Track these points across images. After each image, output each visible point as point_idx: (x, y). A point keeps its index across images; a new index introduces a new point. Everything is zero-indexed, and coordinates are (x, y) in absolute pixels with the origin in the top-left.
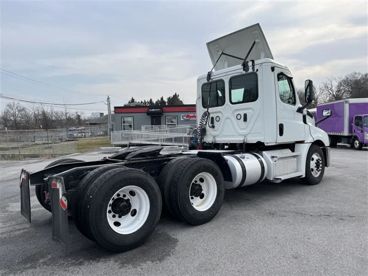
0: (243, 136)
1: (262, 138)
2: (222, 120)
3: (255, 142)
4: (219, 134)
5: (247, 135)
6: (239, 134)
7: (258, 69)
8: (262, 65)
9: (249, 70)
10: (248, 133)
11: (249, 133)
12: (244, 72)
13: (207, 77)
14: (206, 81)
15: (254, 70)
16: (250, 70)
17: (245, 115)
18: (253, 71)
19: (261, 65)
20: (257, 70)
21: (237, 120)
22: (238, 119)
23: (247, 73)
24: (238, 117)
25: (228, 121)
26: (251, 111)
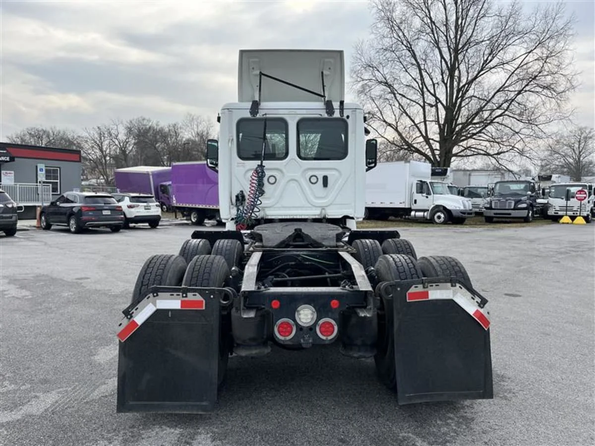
0: (320, 209)
1: (351, 210)
2: (282, 182)
3: (340, 217)
4: (274, 205)
5: (327, 206)
6: (312, 205)
7: (350, 116)
8: (355, 111)
9: (335, 114)
10: (329, 204)
11: (331, 204)
12: (326, 116)
13: (251, 109)
14: (248, 115)
15: (343, 116)
16: (337, 114)
17: (325, 179)
18: (341, 116)
19: (353, 111)
20: (348, 117)
21: (310, 184)
22: (312, 183)
23: (330, 117)
24: (312, 180)
25: (293, 184)
26: (334, 172)
